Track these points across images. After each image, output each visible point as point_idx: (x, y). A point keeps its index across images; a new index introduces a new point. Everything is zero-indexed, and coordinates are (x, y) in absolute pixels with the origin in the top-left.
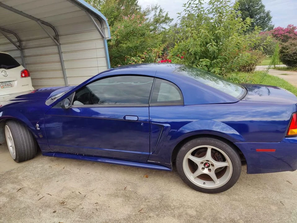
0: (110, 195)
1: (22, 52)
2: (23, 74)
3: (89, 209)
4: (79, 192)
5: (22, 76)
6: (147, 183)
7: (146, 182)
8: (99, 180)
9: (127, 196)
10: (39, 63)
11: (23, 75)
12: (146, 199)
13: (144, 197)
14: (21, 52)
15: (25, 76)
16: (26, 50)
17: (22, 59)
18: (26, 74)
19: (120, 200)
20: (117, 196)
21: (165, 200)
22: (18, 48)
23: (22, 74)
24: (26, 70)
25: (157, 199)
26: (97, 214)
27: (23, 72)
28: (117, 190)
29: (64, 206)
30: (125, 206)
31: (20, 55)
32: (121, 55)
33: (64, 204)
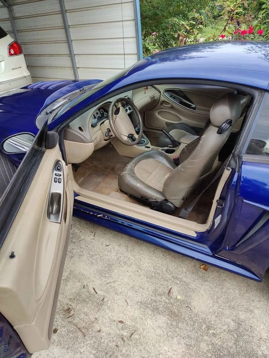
0: (143, 305)
1: (11, 11)
2: (12, 50)
3: (110, 334)
4: (94, 289)
5: (11, 55)
6: (207, 283)
7: (206, 281)
8: (125, 263)
9: (174, 312)
10: (34, 30)
11: (12, 52)
12: (209, 328)
13: (204, 320)
14: (9, 11)
15: (16, 54)
16: (15, 7)
17: (11, 22)
18: (16, 49)
19: (162, 320)
20: (156, 310)
21: (245, 337)
22: (4, 4)
23: (10, 49)
24: (16, 42)
25: (229, 331)
26: (124, 351)
27: (11, 46)
28: (155, 291)
29: (70, 319)
30: (173, 338)
31: (7, 16)
32: (156, 14)
33: (71, 315)
